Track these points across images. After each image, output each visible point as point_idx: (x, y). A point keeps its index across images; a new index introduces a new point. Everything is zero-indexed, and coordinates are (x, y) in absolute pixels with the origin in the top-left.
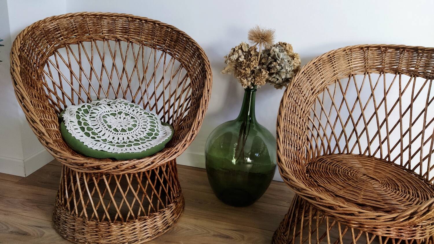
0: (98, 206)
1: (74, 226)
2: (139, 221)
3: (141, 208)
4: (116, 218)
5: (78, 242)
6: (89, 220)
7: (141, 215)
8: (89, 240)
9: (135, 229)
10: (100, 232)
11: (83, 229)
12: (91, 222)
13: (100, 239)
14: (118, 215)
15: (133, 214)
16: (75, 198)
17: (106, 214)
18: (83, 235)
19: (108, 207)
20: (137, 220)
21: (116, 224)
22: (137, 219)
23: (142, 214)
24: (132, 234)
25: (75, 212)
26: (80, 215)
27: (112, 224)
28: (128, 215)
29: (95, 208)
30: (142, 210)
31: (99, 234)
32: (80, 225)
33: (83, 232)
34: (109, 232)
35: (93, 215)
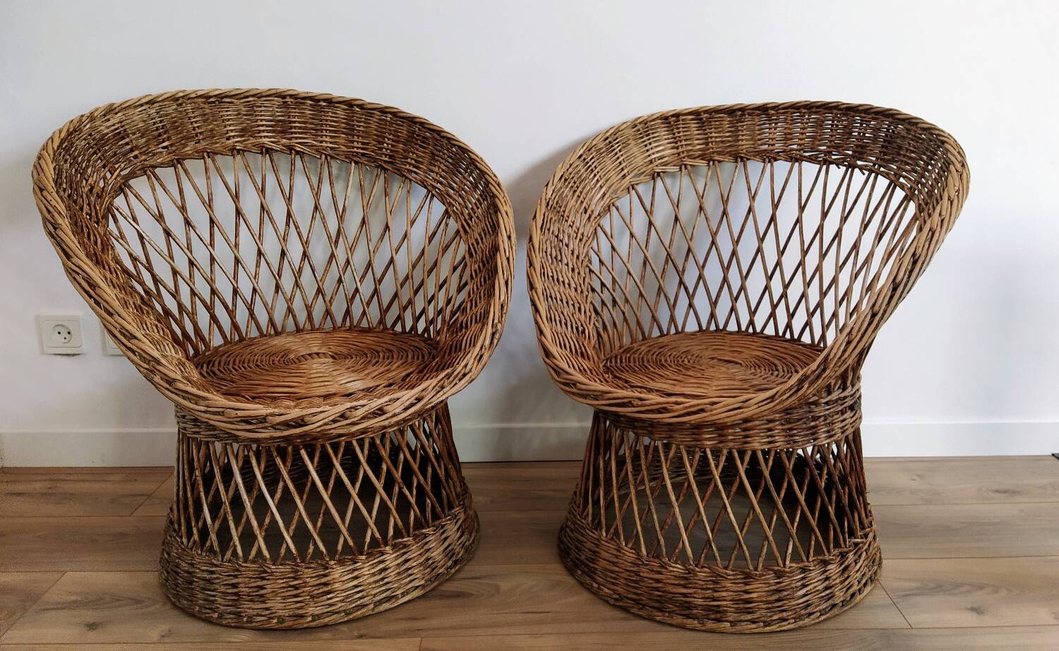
0: (293, 527)
1: (234, 586)
2: (394, 550)
3: (394, 519)
4: (340, 547)
5: (251, 622)
6: (274, 564)
7: (395, 537)
8: (281, 613)
9: (384, 569)
10: (306, 587)
11: (262, 588)
12: (280, 567)
13: (307, 604)
14: (345, 540)
15: (377, 535)
16: (230, 518)
17: (315, 543)
18: (264, 602)
19: (319, 524)
20: (388, 548)
21: (341, 562)
22: (386, 545)
23: (398, 533)
24: (381, 583)
25: (235, 553)
26: (251, 557)
27: (332, 562)
28: (368, 539)
29: (288, 532)
30: (395, 523)
31: (303, 592)
32: (253, 580)
33: (262, 596)
34: (326, 584)
35: (283, 551)
